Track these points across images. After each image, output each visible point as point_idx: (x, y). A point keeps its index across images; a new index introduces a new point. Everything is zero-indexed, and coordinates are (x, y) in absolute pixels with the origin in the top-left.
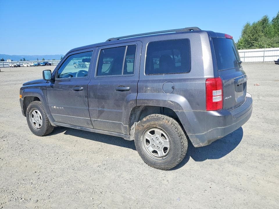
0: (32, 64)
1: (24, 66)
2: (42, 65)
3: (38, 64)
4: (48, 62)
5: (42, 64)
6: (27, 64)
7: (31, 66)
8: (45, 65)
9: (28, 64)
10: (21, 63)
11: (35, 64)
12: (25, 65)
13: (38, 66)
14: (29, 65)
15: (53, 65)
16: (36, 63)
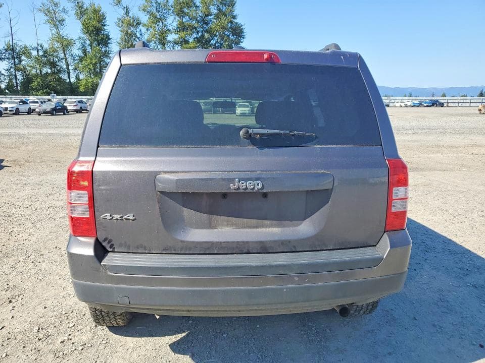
0: (410, 103)
1: (395, 106)
2: (425, 105)
3: (418, 104)
4: (439, 100)
5: (426, 103)
6: (401, 102)
7: (406, 106)
8: (431, 106)
9: (403, 102)
10: (393, 101)
11: (414, 103)
12: (397, 105)
13: (418, 106)
14: (403, 105)
15: (448, 106)
16: (417, 102)
